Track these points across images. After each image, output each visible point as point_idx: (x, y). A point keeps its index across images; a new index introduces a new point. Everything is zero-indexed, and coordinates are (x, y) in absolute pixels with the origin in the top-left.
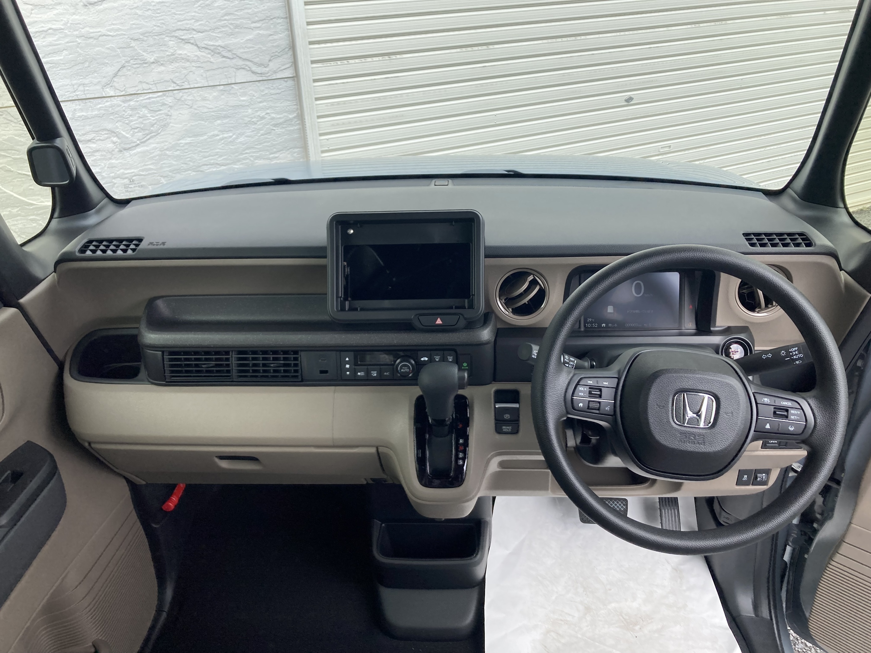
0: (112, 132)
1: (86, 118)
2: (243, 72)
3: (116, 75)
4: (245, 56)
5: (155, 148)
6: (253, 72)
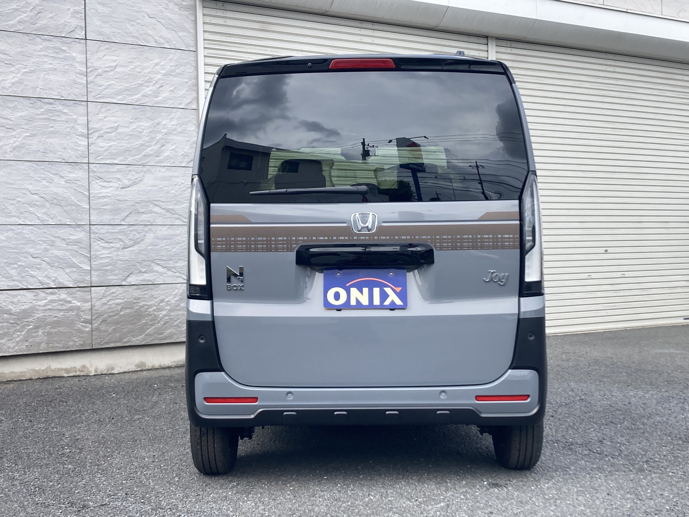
0: (120, 240)
1: (112, 233)
2: (178, 221)
3: (127, 216)
4: (180, 214)
5: (137, 249)
6: (183, 221)
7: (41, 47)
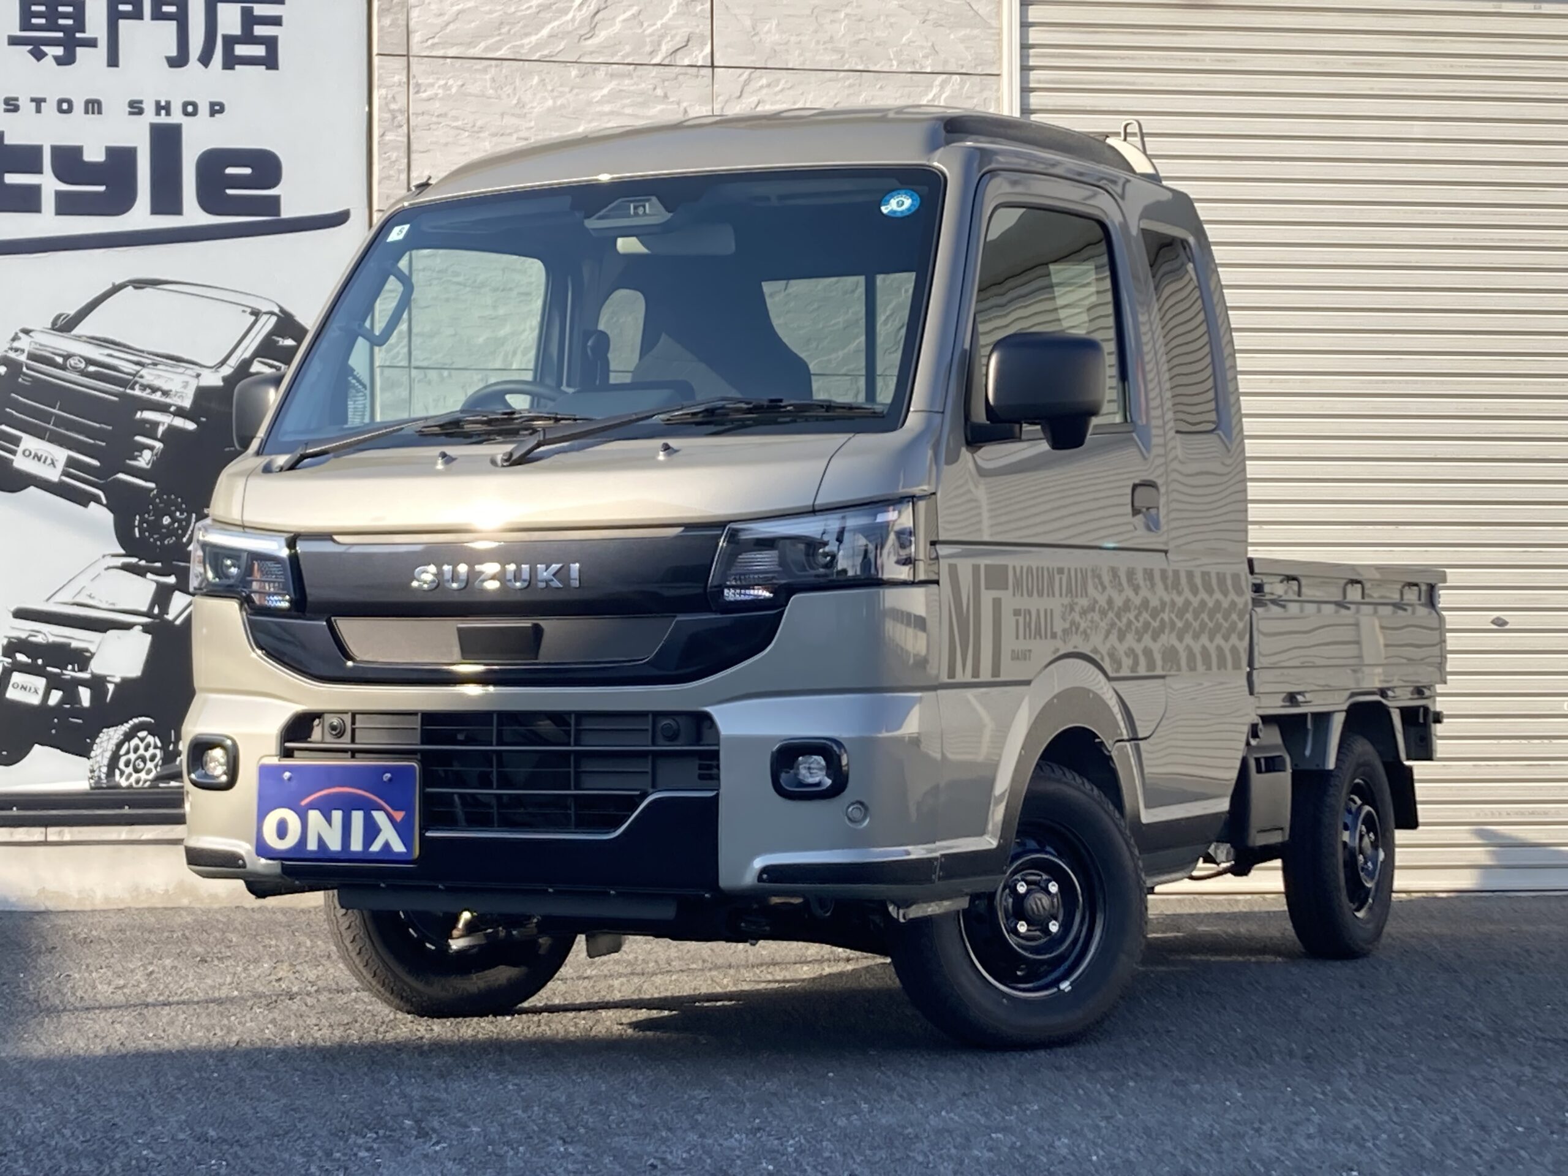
7: (605, 91)
